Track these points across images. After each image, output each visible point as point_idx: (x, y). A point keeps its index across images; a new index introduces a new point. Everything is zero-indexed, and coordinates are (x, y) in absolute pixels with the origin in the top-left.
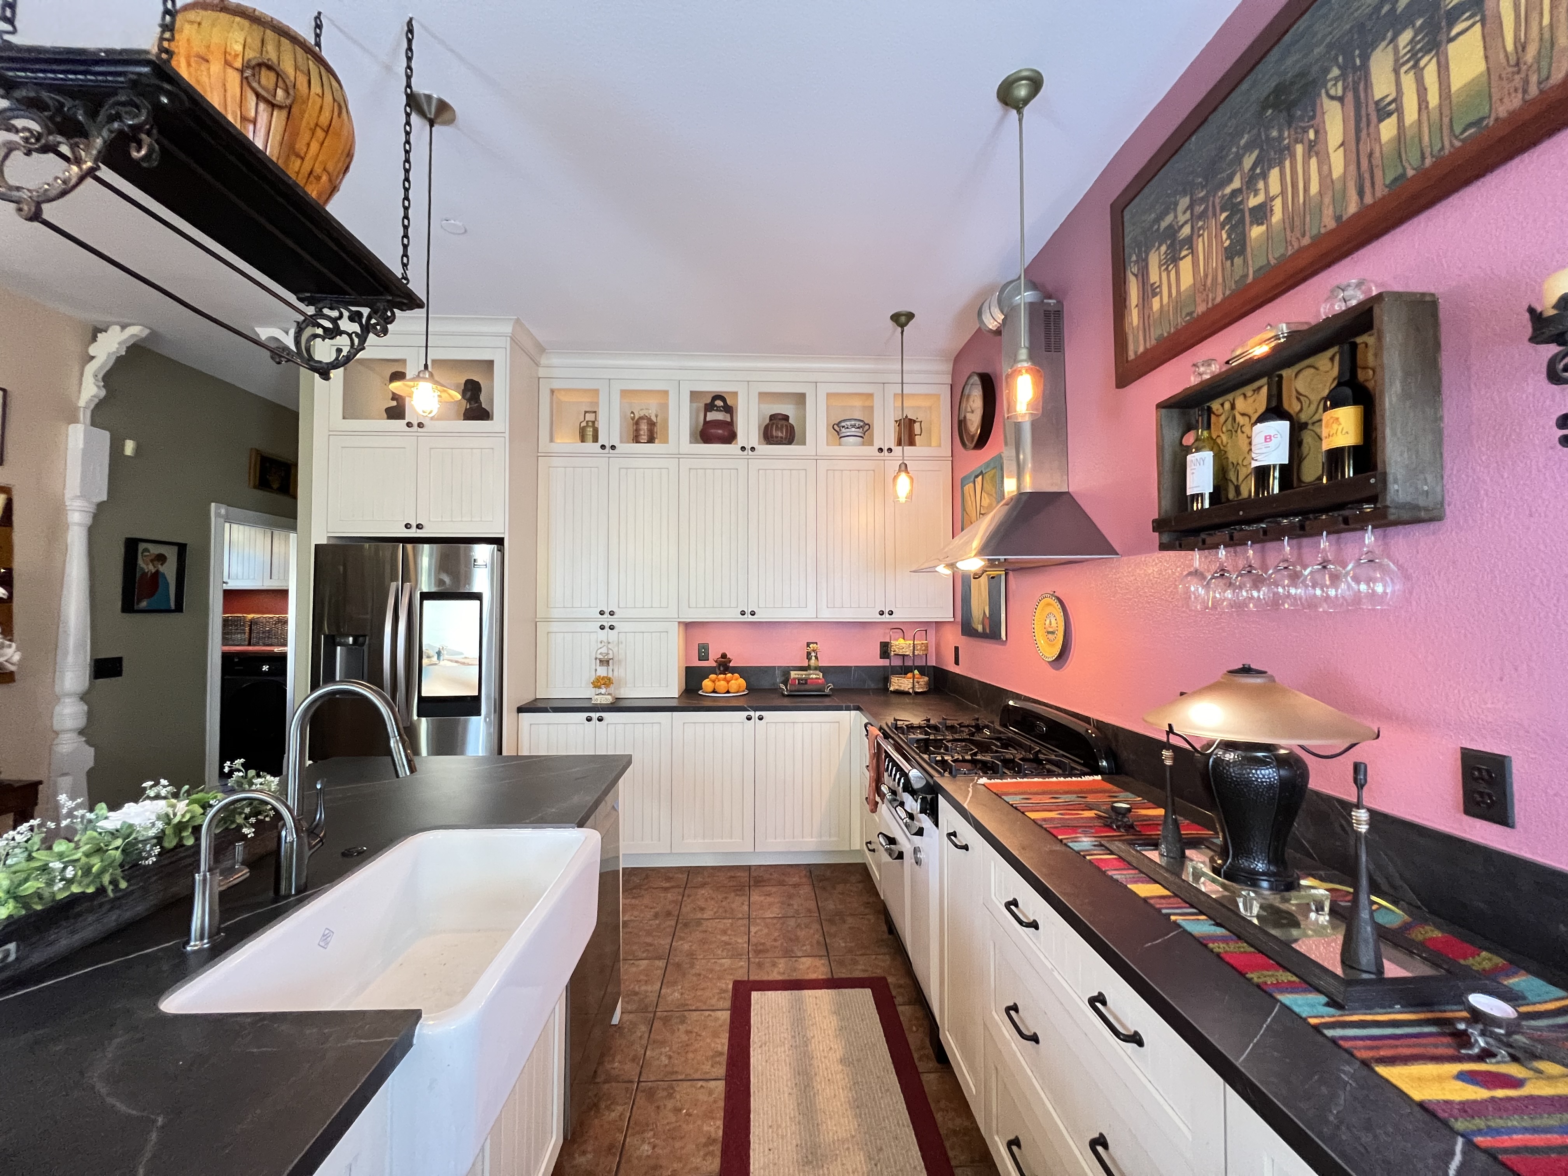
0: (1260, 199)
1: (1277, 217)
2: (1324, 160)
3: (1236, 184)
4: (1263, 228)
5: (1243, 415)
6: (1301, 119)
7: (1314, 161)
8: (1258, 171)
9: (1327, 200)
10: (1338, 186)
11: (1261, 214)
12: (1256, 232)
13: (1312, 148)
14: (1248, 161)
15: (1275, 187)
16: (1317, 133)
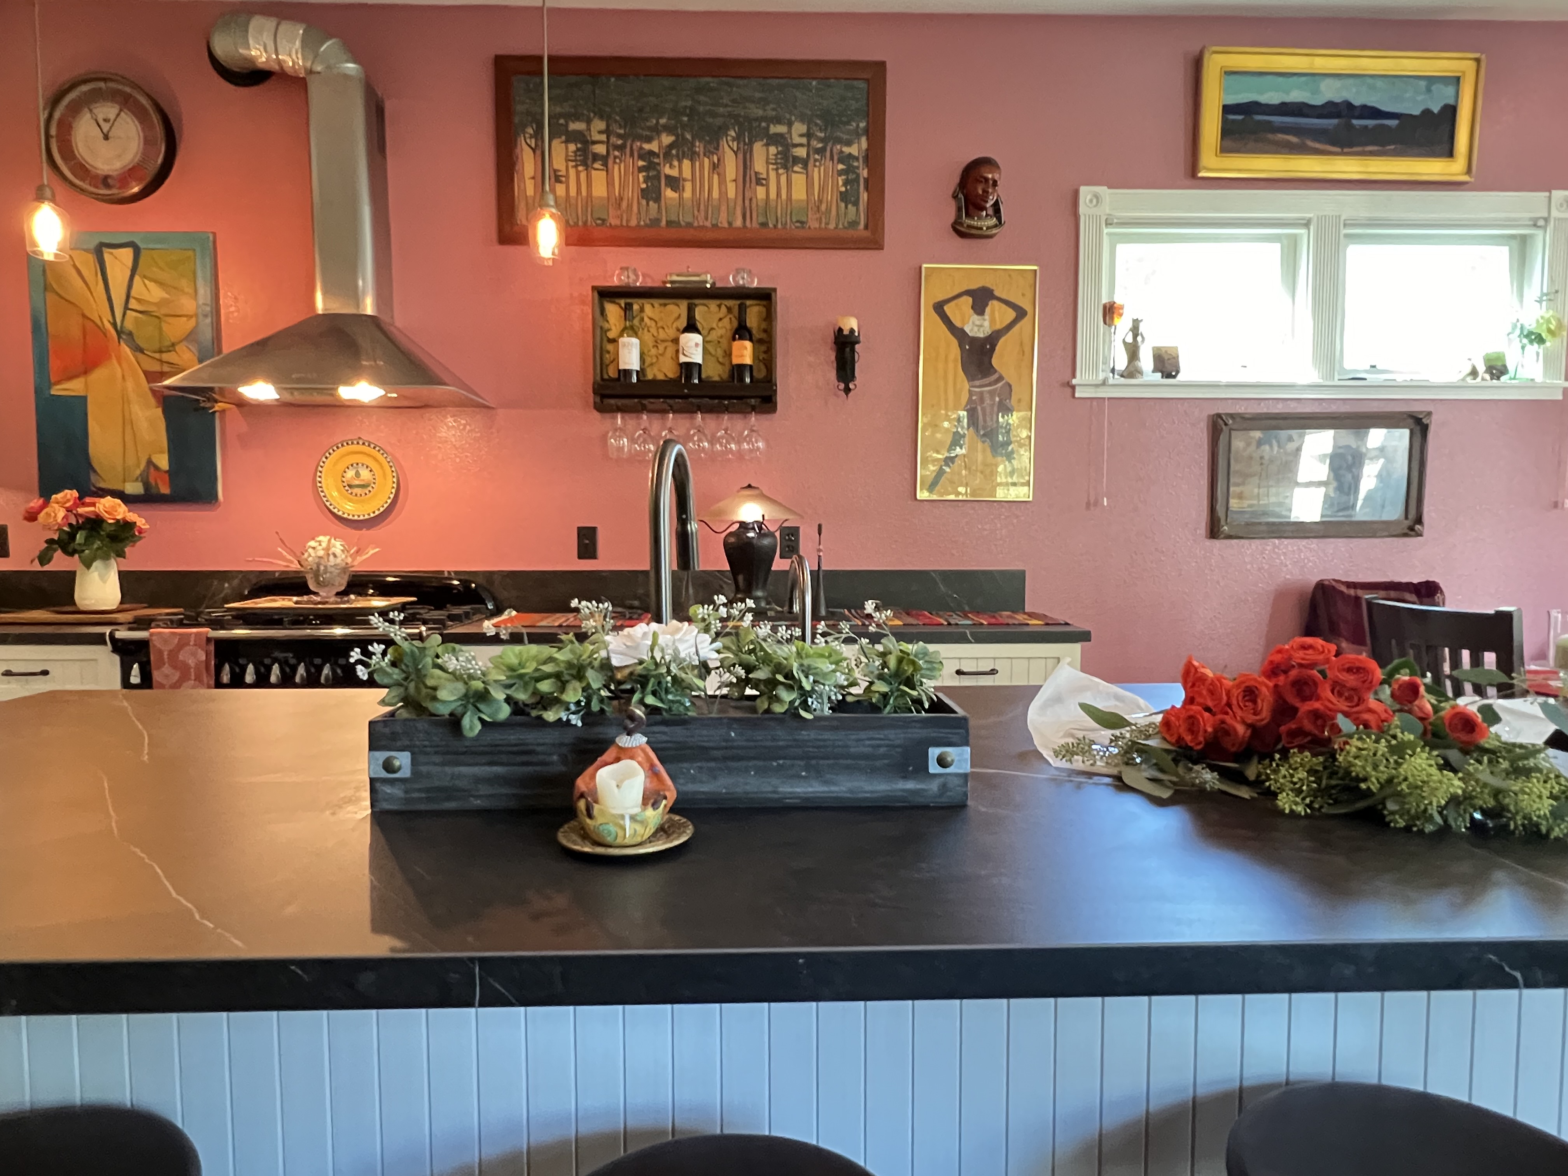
0: (674, 173)
1: (687, 194)
2: (722, 181)
3: (654, 146)
4: (675, 195)
5: (651, 319)
6: (710, 142)
7: (716, 177)
8: (674, 152)
9: (724, 208)
10: (732, 204)
11: (674, 183)
12: (669, 193)
13: (715, 167)
14: (667, 139)
15: (687, 173)
16: (719, 160)
